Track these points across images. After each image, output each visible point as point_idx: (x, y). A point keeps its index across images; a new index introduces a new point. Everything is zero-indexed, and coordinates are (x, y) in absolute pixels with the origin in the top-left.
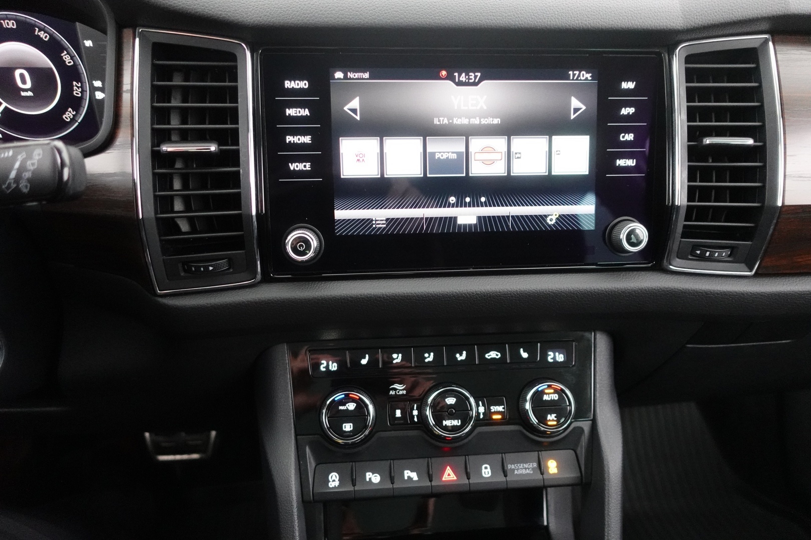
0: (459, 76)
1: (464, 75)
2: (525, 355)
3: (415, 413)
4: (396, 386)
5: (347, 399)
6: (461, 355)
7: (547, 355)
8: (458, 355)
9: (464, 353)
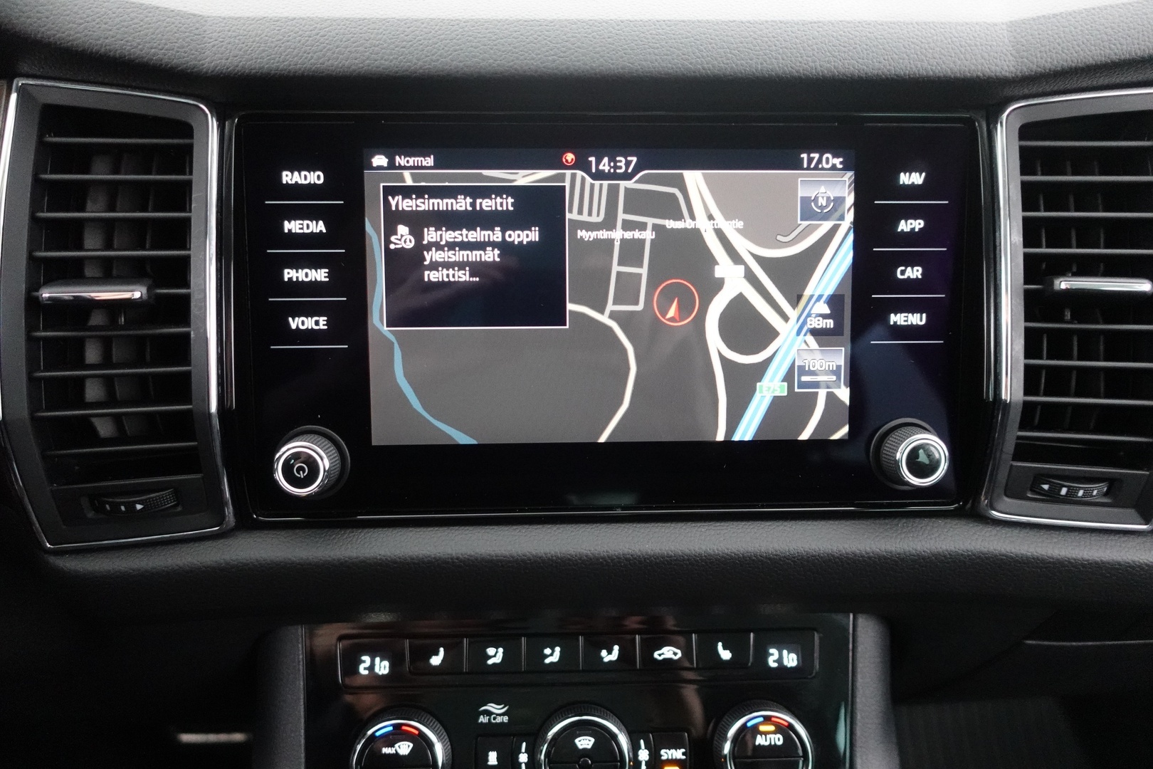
0: (598, 164)
1: (606, 160)
2: (726, 655)
3: (523, 758)
4: (492, 707)
5: (398, 734)
6: (610, 652)
7: (767, 655)
8: (604, 653)
9: (616, 648)
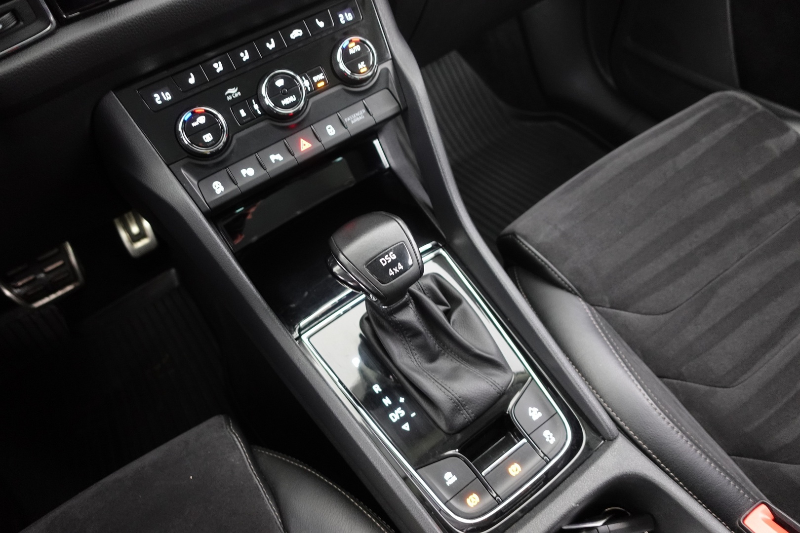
2: (321, 24)
3: (256, 107)
4: (230, 91)
5: (195, 116)
6: (270, 43)
7: (339, 19)
8: (268, 45)
9: (272, 40)
